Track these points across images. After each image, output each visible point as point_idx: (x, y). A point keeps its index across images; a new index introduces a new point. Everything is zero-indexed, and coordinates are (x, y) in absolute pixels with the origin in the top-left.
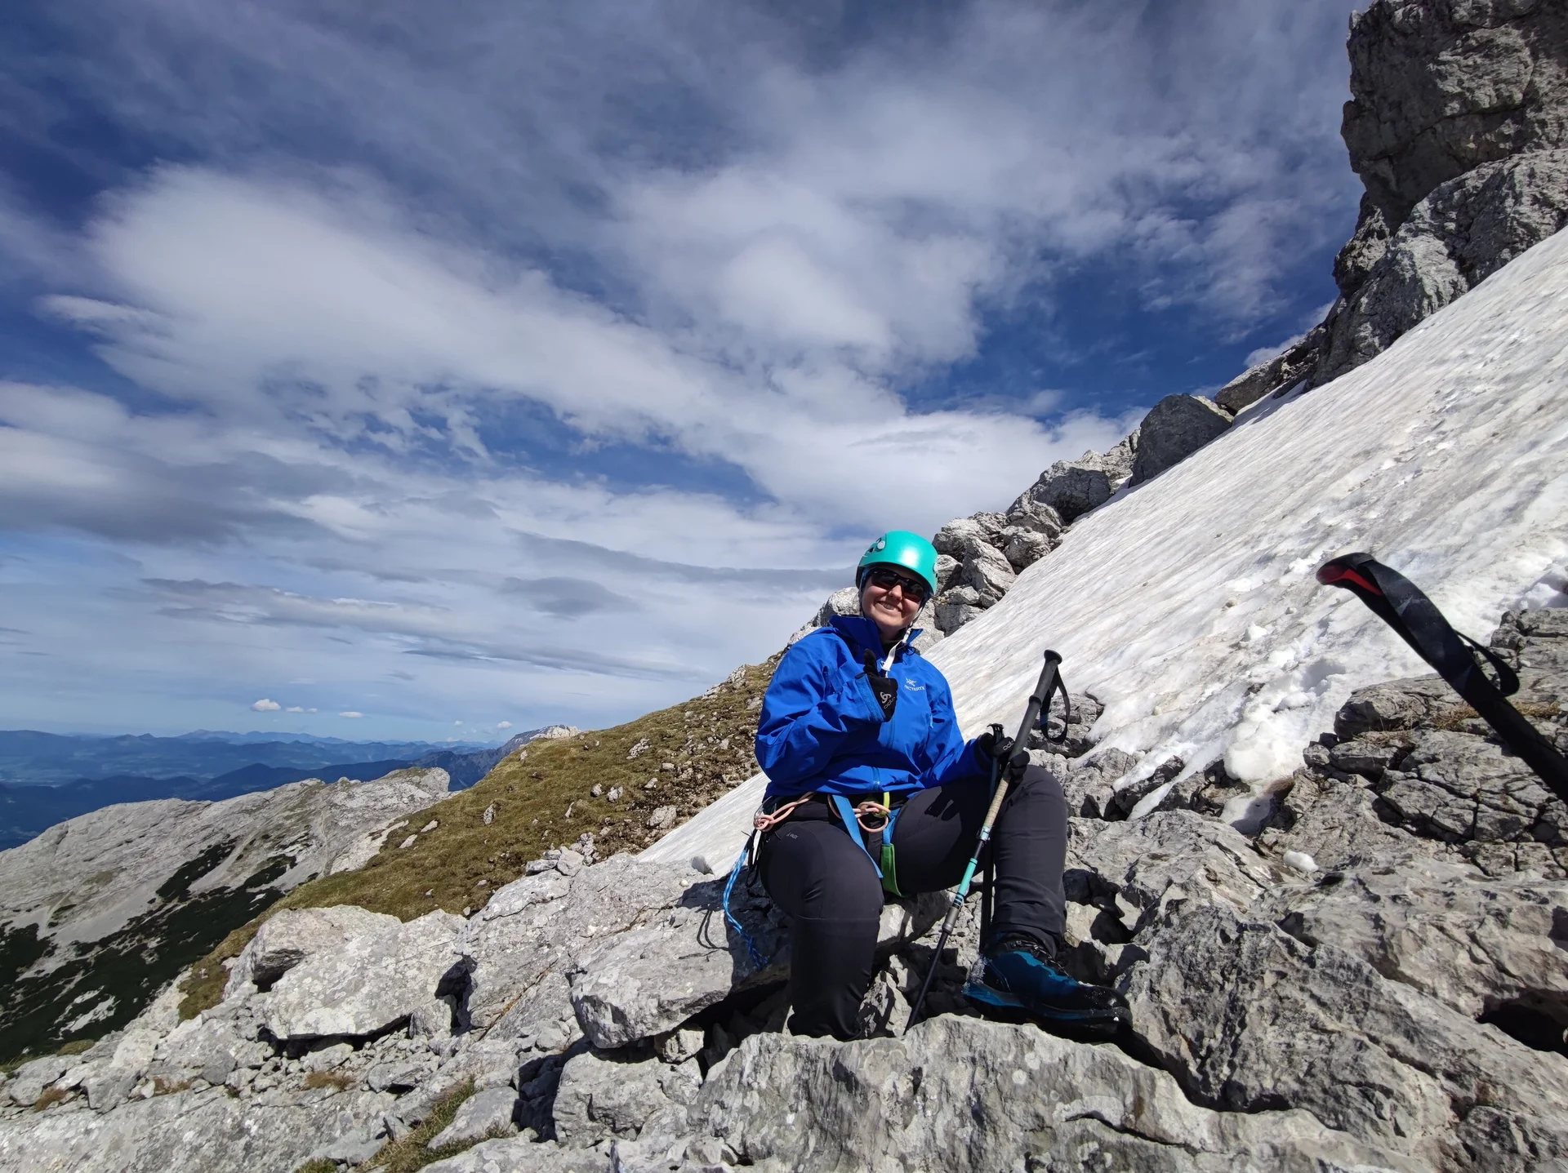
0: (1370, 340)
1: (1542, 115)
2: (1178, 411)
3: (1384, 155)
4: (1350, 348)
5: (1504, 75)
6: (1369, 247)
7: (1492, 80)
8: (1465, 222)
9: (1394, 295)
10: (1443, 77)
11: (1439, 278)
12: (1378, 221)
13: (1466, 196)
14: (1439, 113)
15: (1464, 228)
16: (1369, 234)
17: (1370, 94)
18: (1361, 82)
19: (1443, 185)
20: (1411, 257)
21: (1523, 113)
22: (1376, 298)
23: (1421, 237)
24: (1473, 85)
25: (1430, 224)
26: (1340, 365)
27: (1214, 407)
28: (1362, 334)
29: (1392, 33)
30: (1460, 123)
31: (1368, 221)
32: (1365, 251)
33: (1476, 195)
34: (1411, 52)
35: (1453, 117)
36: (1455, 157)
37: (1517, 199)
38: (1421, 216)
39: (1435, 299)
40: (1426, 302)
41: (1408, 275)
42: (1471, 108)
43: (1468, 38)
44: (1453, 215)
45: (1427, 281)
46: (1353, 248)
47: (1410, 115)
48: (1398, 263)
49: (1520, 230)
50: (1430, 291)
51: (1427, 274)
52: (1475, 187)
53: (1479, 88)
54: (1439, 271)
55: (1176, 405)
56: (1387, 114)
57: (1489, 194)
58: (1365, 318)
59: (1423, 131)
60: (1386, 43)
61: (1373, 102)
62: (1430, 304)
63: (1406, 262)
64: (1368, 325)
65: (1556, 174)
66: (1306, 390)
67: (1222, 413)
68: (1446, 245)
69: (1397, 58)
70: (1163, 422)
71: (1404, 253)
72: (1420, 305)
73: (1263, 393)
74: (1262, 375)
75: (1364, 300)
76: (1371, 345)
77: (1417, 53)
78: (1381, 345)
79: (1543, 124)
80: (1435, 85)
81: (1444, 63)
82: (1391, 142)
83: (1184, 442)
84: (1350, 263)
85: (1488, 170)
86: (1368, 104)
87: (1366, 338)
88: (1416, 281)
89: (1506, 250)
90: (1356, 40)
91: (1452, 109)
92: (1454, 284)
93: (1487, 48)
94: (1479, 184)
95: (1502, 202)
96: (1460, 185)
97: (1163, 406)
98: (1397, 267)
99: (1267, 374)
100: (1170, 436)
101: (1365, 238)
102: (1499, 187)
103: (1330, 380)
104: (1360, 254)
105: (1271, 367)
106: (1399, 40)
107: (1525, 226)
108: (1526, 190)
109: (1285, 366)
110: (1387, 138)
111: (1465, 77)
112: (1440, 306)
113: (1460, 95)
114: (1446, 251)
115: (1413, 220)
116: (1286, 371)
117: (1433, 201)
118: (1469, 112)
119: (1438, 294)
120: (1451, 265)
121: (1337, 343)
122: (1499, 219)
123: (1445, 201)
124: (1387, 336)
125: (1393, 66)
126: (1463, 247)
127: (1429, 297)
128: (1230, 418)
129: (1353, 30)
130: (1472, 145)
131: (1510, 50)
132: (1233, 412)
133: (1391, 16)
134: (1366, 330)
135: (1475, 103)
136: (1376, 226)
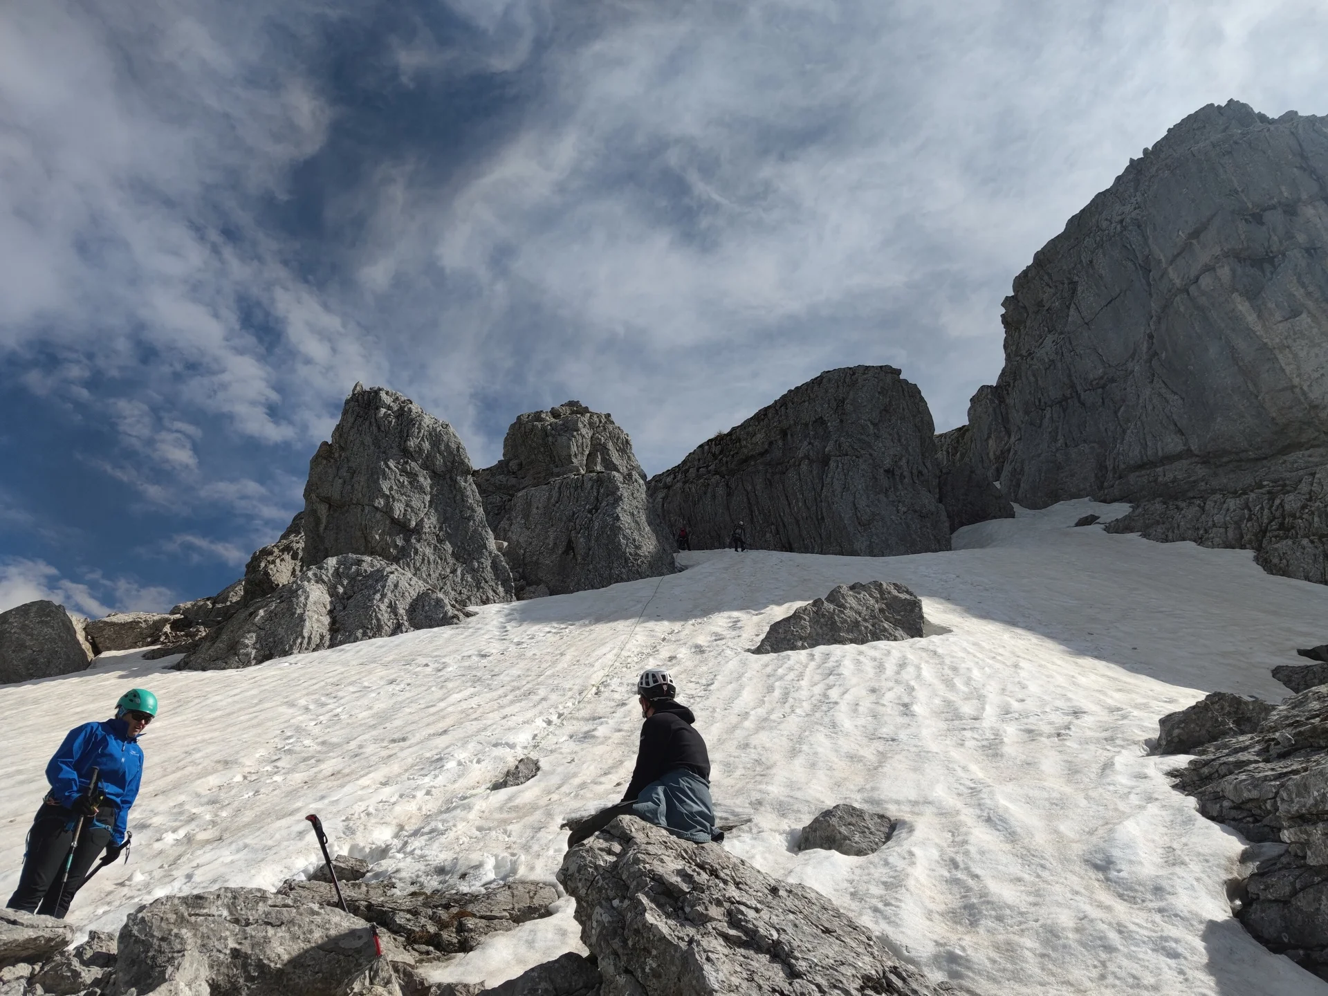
0: (249, 650)
1: (418, 546)
2: (47, 622)
3: (327, 500)
4: (232, 648)
5: (413, 503)
6: (282, 560)
7: (406, 501)
8: (350, 593)
9: (282, 622)
10: (385, 477)
11: (315, 626)
12: (299, 543)
13: (358, 573)
14: (372, 500)
15: (347, 596)
16: (287, 549)
17: (342, 449)
18: (341, 436)
19: (350, 555)
20: (307, 598)
21: (411, 536)
22: (271, 616)
23: (320, 586)
24: (396, 496)
25: (329, 580)
26: (217, 659)
27: (81, 636)
28: (246, 641)
29: (373, 420)
30: (378, 515)
31: (292, 537)
32: (278, 561)
33: (364, 577)
34: (376, 443)
35: (377, 508)
36: (365, 538)
37: (381, 600)
38: (327, 569)
39: (306, 640)
40: (299, 641)
41: (299, 611)
42: (388, 510)
43: (407, 463)
44: (345, 582)
45: (307, 624)
46: (271, 553)
47: (356, 486)
48: (297, 597)
49: (374, 621)
50: (306, 634)
51: (311, 618)
52: (366, 571)
53: (398, 500)
54: (318, 621)
55: (48, 615)
56: (343, 472)
57: (370, 582)
58: (254, 628)
59: (358, 504)
60: (367, 423)
61: (340, 456)
62: (301, 644)
63: (302, 599)
64: (254, 635)
65: (407, 594)
66: (179, 667)
67: (86, 646)
68: (331, 602)
69: (368, 440)
70: (23, 627)
71: (305, 591)
72: (294, 642)
73: (134, 646)
74: (143, 625)
75: (261, 612)
76: (248, 655)
77: (379, 447)
78: (255, 658)
79: (416, 552)
80: (378, 478)
81: (389, 468)
82: (336, 496)
83: (33, 661)
84: (263, 565)
85: (379, 563)
86: (337, 455)
87: (247, 646)
88: (302, 619)
89: (361, 631)
90: (352, 404)
91: (379, 503)
92: (322, 637)
93: (412, 476)
94: (369, 570)
95: (374, 594)
96: (359, 562)
97: (34, 609)
98: (294, 599)
99: (149, 627)
100: (22, 646)
101: (283, 551)
102: (377, 581)
103: (204, 669)
104: (273, 562)
105: (155, 622)
106: (374, 428)
107: (378, 620)
108: (389, 594)
109: (167, 629)
110: (334, 490)
111: (395, 487)
112: (306, 649)
113: (388, 496)
114: (329, 607)
115: (321, 568)
116: (166, 633)
117: (339, 563)
118: (386, 513)
119: (310, 638)
120: (326, 620)
121: (224, 637)
122: (367, 607)
123: (346, 568)
124: (262, 652)
125: (363, 443)
126: (340, 611)
127: (303, 638)
128: (90, 655)
129: (354, 394)
130: (377, 537)
131: (421, 490)
132: (97, 651)
133: (377, 408)
134: (250, 639)
135: (392, 509)
136: (295, 546)
